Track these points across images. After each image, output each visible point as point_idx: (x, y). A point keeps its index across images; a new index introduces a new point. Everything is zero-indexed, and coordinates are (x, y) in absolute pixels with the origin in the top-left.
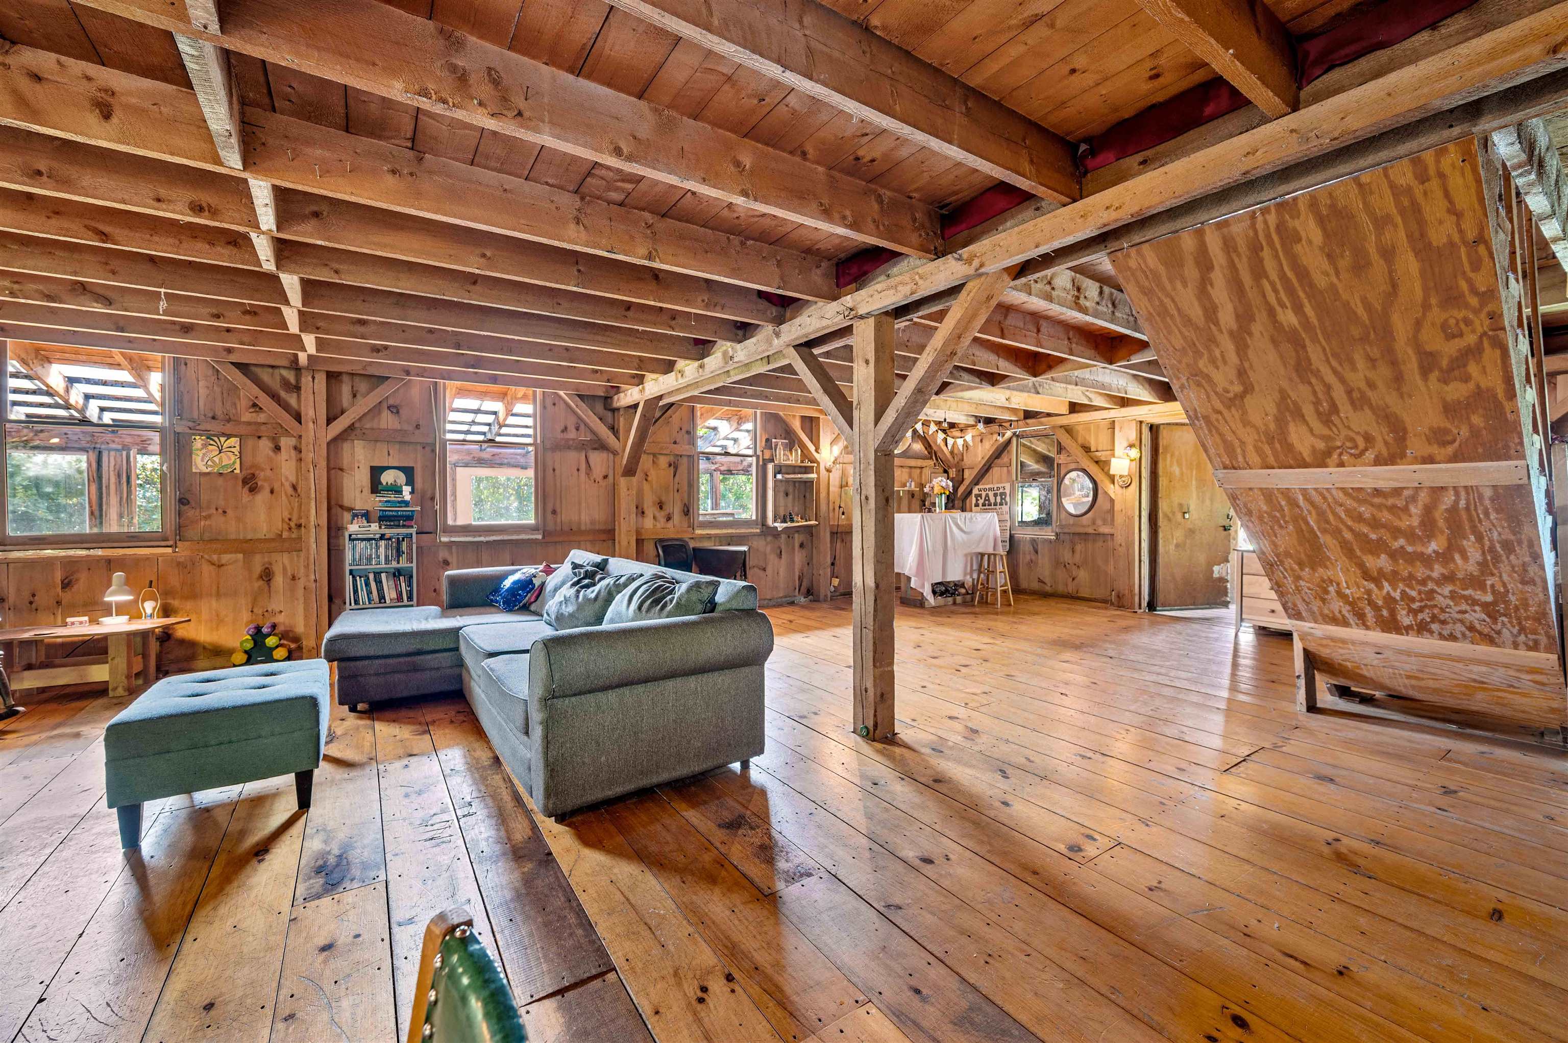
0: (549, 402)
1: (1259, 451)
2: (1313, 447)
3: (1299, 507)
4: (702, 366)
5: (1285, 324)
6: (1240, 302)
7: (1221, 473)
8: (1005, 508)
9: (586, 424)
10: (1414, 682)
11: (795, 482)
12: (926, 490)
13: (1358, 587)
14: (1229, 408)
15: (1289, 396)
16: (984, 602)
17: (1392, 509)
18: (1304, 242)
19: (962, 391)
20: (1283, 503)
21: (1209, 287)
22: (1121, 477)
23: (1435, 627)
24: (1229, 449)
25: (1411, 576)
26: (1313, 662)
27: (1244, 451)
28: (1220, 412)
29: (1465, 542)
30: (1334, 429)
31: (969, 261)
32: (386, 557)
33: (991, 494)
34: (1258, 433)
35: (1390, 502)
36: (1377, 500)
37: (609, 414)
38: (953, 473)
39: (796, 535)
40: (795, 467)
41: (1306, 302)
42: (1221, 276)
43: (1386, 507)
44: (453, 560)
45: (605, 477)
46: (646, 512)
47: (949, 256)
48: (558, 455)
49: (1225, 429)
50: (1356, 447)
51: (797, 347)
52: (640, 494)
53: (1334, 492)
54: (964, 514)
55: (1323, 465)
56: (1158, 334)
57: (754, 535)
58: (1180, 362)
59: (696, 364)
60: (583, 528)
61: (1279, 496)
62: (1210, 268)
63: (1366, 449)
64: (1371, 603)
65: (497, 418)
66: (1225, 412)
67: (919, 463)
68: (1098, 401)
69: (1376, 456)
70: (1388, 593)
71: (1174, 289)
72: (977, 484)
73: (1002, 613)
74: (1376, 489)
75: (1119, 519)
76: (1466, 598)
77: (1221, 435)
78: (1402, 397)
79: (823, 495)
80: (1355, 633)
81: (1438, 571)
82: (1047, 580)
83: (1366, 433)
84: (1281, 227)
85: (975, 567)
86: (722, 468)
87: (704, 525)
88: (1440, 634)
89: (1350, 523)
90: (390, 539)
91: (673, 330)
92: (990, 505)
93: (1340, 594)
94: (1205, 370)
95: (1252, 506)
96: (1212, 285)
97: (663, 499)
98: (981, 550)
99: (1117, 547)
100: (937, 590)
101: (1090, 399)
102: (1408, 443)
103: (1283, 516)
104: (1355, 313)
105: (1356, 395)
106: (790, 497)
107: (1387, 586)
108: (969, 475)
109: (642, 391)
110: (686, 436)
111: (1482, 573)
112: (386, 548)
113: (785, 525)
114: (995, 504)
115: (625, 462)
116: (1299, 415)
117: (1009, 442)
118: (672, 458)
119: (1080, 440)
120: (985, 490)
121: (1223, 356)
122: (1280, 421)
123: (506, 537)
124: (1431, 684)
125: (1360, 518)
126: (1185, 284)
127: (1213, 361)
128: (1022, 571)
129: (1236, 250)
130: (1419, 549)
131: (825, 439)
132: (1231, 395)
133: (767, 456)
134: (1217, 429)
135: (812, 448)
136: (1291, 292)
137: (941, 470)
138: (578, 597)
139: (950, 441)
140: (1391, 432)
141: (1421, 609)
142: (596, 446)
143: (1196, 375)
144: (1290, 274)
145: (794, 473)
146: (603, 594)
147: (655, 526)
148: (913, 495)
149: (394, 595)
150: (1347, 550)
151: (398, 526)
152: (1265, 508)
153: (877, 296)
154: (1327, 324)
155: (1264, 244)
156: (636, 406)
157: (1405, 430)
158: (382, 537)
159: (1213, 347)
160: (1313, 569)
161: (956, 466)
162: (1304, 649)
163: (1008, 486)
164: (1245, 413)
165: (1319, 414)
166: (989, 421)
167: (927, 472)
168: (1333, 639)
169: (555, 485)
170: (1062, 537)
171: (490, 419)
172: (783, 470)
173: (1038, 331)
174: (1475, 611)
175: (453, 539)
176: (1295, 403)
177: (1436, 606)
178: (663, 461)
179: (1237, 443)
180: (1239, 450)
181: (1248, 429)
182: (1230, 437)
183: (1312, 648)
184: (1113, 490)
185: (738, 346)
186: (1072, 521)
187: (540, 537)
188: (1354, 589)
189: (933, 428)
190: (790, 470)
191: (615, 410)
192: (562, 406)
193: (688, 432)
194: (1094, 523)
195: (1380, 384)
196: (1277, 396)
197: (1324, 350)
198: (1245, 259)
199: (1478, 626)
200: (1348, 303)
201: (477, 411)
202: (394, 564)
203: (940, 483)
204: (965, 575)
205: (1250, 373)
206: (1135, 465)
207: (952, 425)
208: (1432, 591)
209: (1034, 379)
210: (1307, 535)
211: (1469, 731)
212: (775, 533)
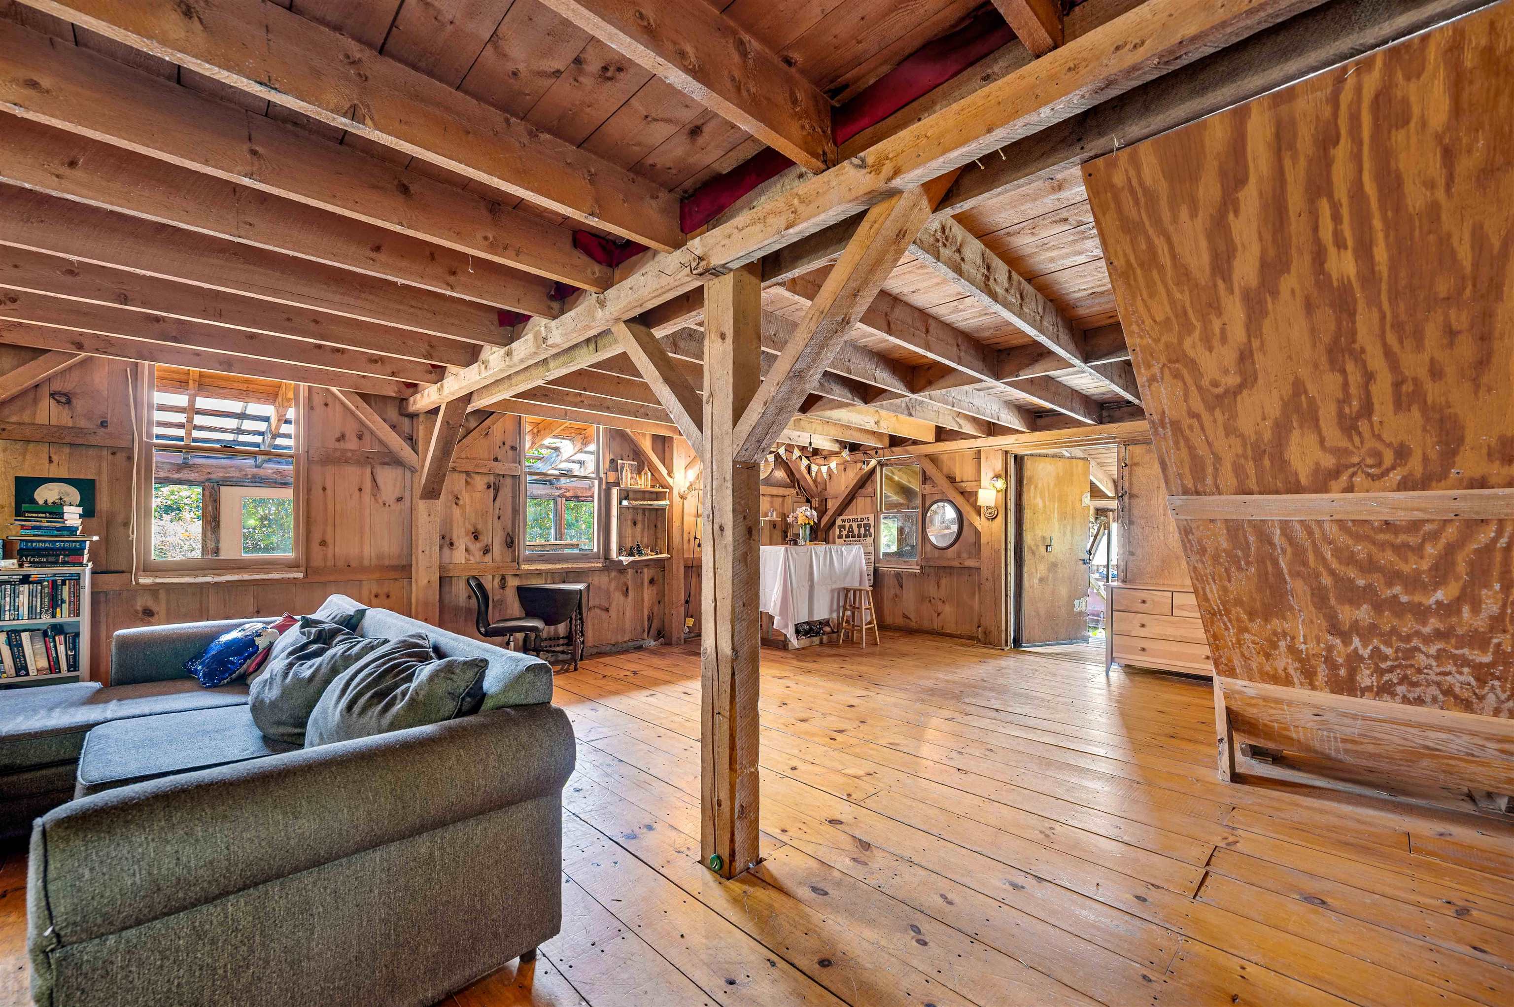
0: (318, 400)
1: (1238, 470)
2: (1317, 464)
3: (1271, 544)
4: (509, 354)
5: (1335, 276)
6: (1274, 241)
7: (1179, 500)
8: (870, 540)
9: (372, 433)
10: (1349, 746)
11: (644, 509)
12: (790, 520)
13: (1318, 643)
14: (1211, 409)
15: (1306, 392)
16: (850, 641)
17: (1400, 550)
18: (1412, 125)
19: (831, 409)
20: (1251, 539)
21: (1231, 216)
22: (988, 508)
23: (1401, 689)
24: (1197, 467)
25: (1394, 631)
26: (1235, 720)
27: (1216, 470)
28: (1197, 416)
29: (1484, 592)
30: (1357, 439)
31: (877, 168)
32: (31, 608)
33: (855, 525)
34: (1244, 445)
35: (1402, 538)
36: (1382, 537)
37: (407, 421)
38: (815, 502)
39: (646, 570)
40: (644, 492)
41: (1380, 236)
42: (1255, 194)
43: (1392, 545)
44: (161, 608)
45: (400, 499)
46: (456, 544)
47: (846, 163)
48: (330, 470)
49: (1198, 439)
50: (1379, 464)
51: (629, 322)
52: (447, 523)
53: (1327, 526)
54: (828, 546)
55: (1324, 489)
56: (1134, 297)
57: (594, 570)
58: (1157, 341)
59: (503, 351)
60: (366, 563)
61: (1249, 530)
62: (1241, 181)
63: (1393, 468)
64: (1329, 661)
65: (270, 425)
66: (1206, 417)
67: (781, 491)
68: (968, 428)
69: (1404, 478)
70: (1356, 650)
71: (1175, 220)
72: (840, 515)
73: (868, 655)
74: (1387, 523)
75: (985, 552)
76: (1455, 658)
77: (1191, 448)
78: (1477, 387)
79: (676, 524)
80: (1299, 693)
81: (1434, 623)
82: (912, 616)
83: (1402, 445)
84: (1382, 98)
85: (842, 604)
86: (568, 494)
87: (529, 560)
88: (1404, 697)
89: (1335, 565)
90: (39, 582)
91: (452, 288)
92: (853, 536)
93: (1292, 650)
94: (1191, 353)
95: (1209, 544)
96: (1236, 212)
97: (479, 527)
98: (847, 585)
99: (983, 581)
100: (801, 629)
101: (960, 426)
102: (1458, 459)
103: (1247, 556)
104: (1453, 253)
105: (1408, 387)
106: (639, 526)
107: (1356, 642)
108: (832, 506)
109: (440, 390)
110: (510, 453)
111: (1492, 629)
112: (31, 594)
113: (631, 559)
114: (859, 536)
115: (423, 481)
116: (1312, 419)
117: (873, 471)
118: (491, 479)
119: (945, 470)
120: (849, 520)
121: (1223, 331)
122: (1282, 429)
123: (247, 577)
124: (1370, 748)
125: (1351, 560)
126: (1193, 214)
127: (1207, 341)
128: (887, 605)
129: (1292, 147)
130: (1417, 598)
131: (679, 462)
132: (1220, 390)
133: (612, 478)
134: (1187, 440)
135: (664, 472)
136: (1362, 221)
137: (803, 499)
138: (286, 675)
139: (814, 468)
140: (1439, 443)
141: (1391, 670)
142: (387, 460)
143: (1177, 361)
144: (1370, 188)
145: (644, 499)
146: (324, 670)
147: (467, 560)
148: (775, 526)
149: (43, 663)
150: (1320, 598)
151: (55, 563)
152: (1225, 545)
153: (737, 236)
154: (1403, 274)
155: (1343, 132)
156: (435, 411)
157: (1461, 440)
158: (25, 580)
159: (1213, 318)
160: (1266, 620)
161: (820, 494)
162: (1227, 708)
163: (872, 517)
164: (1234, 416)
165: (1341, 415)
166: (854, 448)
167: (789, 501)
168: (1265, 699)
169: (326, 509)
170: (927, 570)
171: (262, 426)
172: (631, 496)
173: (927, 331)
174: (1461, 673)
175: (159, 580)
176: (1312, 402)
177: (1412, 666)
178: (480, 482)
179: (1209, 460)
180: (1210, 470)
181: (1233, 440)
182: (1202, 451)
183: (1235, 706)
184: (980, 523)
185: (553, 324)
186: (937, 553)
187: (300, 576)
188: (1312, 645)
189: (797, 453)
190: (639, 496)
191: (413, 416)
192: (338, 407)
193: (513, 448)
194: (959, 557)
195: (1450, 371)
196: (1287, 391)
197: (1383, 317)
198: (1302, 162)
199: (1457, 690)
200: (1449, 235)
201: (242, 416)
202: (46, 620)
203: (804, 514)
204: (831, 611)
205: (1258, 357)
206: (1001, 495)
207: (816, 452)
208: (1417, 649)
209: (911, 395)
210: (1271, 579)
211: (1402, 799)
212: (621, 569)
